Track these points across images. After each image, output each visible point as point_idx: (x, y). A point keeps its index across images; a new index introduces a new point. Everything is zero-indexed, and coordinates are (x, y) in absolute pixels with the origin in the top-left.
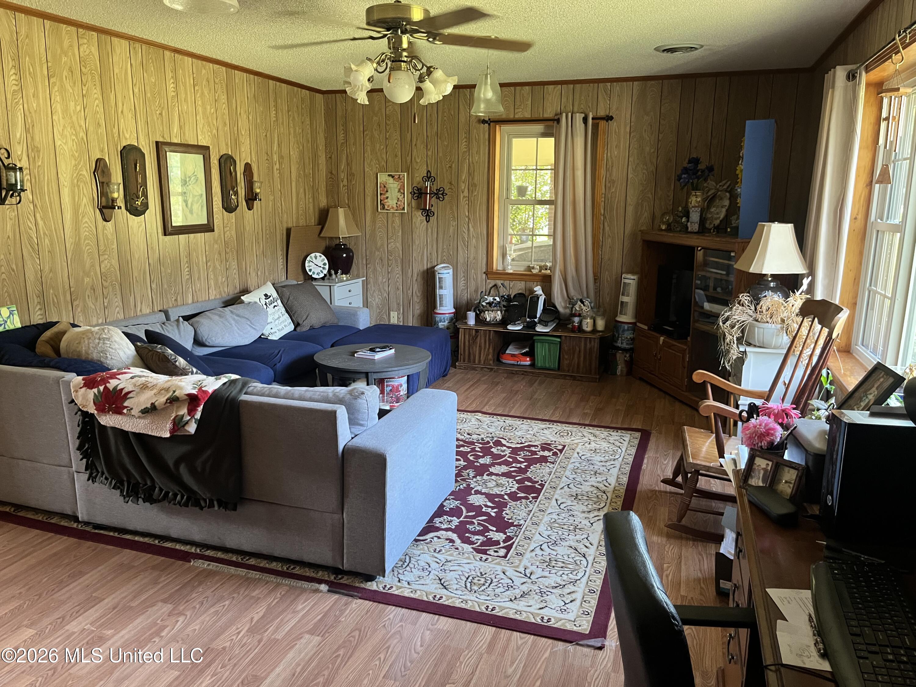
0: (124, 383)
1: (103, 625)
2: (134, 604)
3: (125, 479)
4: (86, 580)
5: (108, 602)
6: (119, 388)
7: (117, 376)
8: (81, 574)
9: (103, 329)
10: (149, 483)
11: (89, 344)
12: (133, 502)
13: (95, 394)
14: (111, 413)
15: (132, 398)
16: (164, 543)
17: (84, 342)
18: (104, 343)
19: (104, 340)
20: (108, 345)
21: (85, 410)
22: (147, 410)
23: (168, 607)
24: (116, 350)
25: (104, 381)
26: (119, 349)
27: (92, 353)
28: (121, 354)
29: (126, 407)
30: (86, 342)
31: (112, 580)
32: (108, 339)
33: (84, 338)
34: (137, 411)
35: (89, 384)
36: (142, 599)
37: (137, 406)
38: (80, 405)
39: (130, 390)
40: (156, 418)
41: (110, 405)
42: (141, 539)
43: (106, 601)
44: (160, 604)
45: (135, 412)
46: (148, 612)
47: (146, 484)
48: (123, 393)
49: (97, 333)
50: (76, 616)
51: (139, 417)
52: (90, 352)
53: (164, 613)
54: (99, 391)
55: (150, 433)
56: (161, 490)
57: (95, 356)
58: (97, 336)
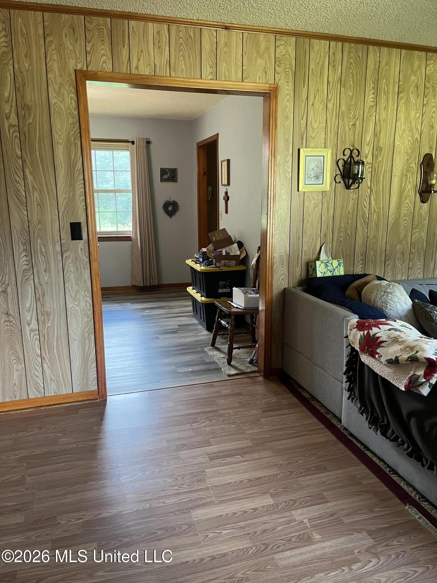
0: (382, 333)
1: (317, 526)
2: (347, 520)
3: (370, 410)
4: (323, 476)
5: (330, 507)
6: (378, 335)
7: (380, 326)
8: (325, 469)
9: (389, 285)
10: (385, 421)
11: (377, 295)
12: (373, 430)
13: (361, 335)
14: (368, 354)
15: (383, 347)
16: (393, 474)
17: (374, 292)
18: (387, 296)
19: (388, 294)
20: (390, 298)
21: (353, 346)
22: (391, 361)
23: (369, 542)
24: (395, 303)
25: (370, 327)
26: (398, 302)
27: (377, 302)
28: (399, 307)
29: (379, 354)
30: (376, 293)
31: (342, 487)
32: (391, 293)
33: (375, 289)
34: (385, 360)
35: (360, 327)
36: (354, 520)
37: (385, 355)
38: (351, 341)
39: (384, 340)
40: (398, 370)
41: (369, 348)
42: (377, 461)
43: (329, 504)
44: (365, 534)
45: (383, 359)
46: (353, 536)
47: (383, 422)
48: (378, 341)
49: (384, 287)
50: (303, 506)
51: (385, 365)
52: (376, 300)
53: (364, 545)
54: (364, 334)
55: (391, 381)
56: (393, 433)
57: (379, 304)
58: (384, 289)
